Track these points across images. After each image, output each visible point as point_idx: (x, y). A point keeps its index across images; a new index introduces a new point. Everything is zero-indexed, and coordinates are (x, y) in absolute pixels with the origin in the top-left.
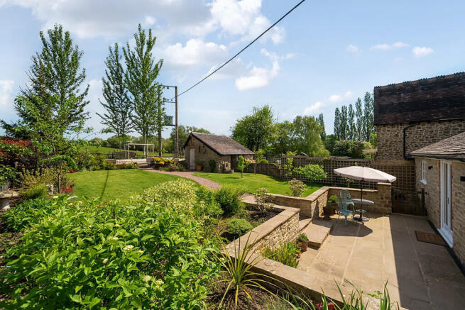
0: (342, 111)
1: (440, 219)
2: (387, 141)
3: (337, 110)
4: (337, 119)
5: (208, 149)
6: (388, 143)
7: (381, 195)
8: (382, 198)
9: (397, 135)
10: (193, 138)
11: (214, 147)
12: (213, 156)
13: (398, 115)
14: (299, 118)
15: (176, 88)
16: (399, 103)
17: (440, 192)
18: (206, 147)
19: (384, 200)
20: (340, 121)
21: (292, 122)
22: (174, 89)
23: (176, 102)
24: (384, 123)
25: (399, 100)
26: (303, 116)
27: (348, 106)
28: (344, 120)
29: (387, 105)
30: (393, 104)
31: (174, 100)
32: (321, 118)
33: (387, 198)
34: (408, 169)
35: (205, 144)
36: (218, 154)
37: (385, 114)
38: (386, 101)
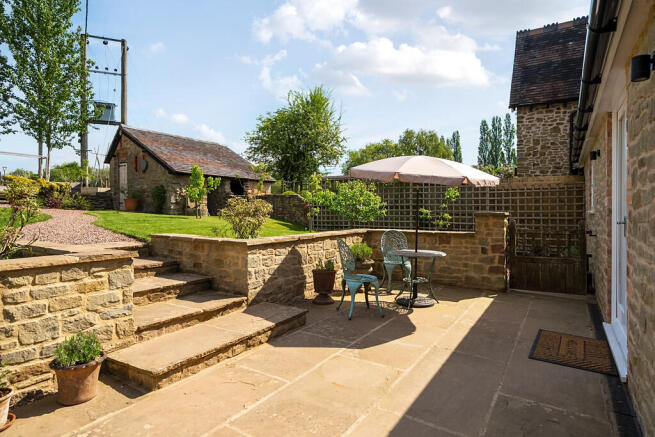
0: (493, 125)
1: (610, 292)
2: (536, 142)
3: (484, 123)
4: (483, 141)
5: (152, 162)
6: (539, 147)
7: (483, 242)
8: (484, 251)
9: (556, 130)
10: (124, 138)
11: (163, 157)
12: (159, 176)
13: (561, 84)
14: (409, 134)
15: (123, 42)
16: (563, 61)
17: (610, 211)
18: (149, 159)
19: (490, 254)
20: (490, 146)
21: (397, 142)
22: (120, 43)
23: (123, 75)
24: (531, 102)
25: (562, 55)
26: (417, 131)
27: (503, 118)
28: (496, 142)
29: (540, 67)
30: (551, 63)
31: (119, 72)
32: (456, 138)
33: (495, 249)
34: (570, 193)
35: (146, 150)
36: (171, 171)
37: (533, 83)
38: (537, 58)
